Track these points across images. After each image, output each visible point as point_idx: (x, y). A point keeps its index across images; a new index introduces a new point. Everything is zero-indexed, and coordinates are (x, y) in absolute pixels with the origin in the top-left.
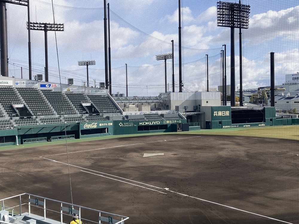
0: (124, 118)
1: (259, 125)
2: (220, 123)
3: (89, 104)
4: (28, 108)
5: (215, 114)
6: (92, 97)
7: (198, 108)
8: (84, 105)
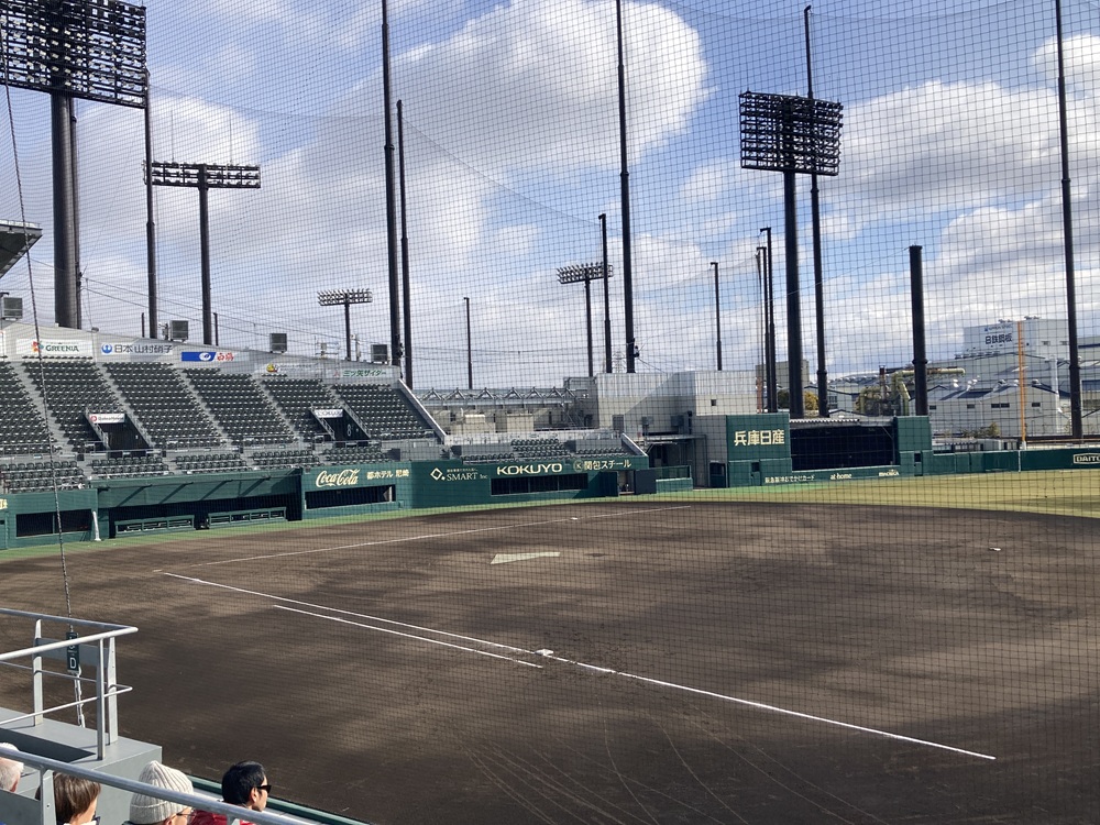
0: (446, 455)
1: (881, 474)
2: (756, 467)
3: (334, 413)
4: (139, 425)
5: (740, 439)
6: (347, 392)
7: (686, 424)
8: (320, 414)
